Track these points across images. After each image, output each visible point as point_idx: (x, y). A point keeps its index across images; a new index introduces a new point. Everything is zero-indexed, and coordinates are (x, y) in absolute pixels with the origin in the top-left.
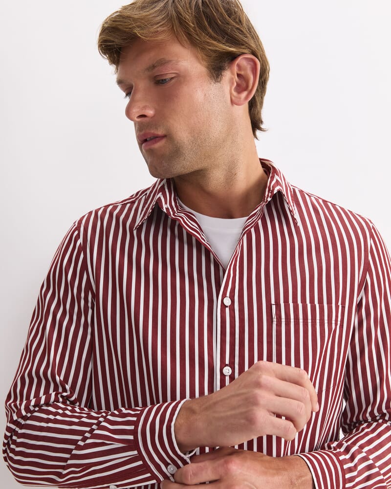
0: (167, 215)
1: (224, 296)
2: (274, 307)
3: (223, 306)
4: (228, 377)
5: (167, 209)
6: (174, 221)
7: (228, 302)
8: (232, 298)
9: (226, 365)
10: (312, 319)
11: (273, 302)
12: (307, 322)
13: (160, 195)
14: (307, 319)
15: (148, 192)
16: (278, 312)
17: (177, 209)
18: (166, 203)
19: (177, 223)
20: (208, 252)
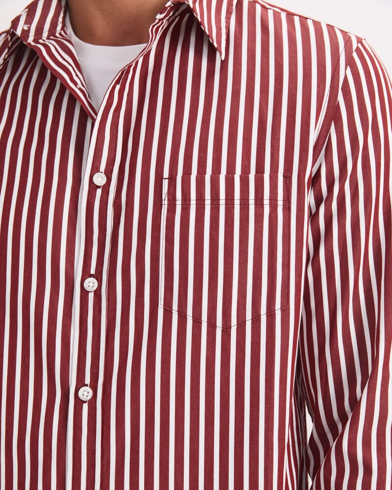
1: (96, 169)
2: (165, 183)
3: (93, 188)
4: (93, 293)
8: (109, 173)
9: (91, 276)
10: (227, 199)
12: (218, 204)
14: (219, 200)
16: (172, 189)
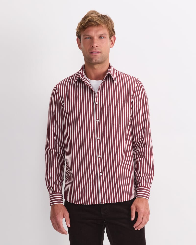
0: (81, 80)
1: (96, 102)
3: (96, 105)
4: (98, 122)
5: (82, 78)
6: (83, 82)
7: (97, 103)
8: (98, 102)
11: (109, 102)
13: (80, 74)
15: (77, 74)
16: (110, 104)
17: (84, 78)
18: (81, 77)
19: (84, 82)
20: (92, 91)
